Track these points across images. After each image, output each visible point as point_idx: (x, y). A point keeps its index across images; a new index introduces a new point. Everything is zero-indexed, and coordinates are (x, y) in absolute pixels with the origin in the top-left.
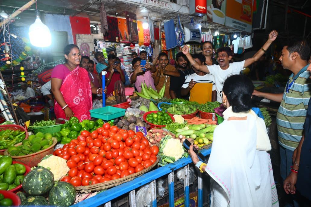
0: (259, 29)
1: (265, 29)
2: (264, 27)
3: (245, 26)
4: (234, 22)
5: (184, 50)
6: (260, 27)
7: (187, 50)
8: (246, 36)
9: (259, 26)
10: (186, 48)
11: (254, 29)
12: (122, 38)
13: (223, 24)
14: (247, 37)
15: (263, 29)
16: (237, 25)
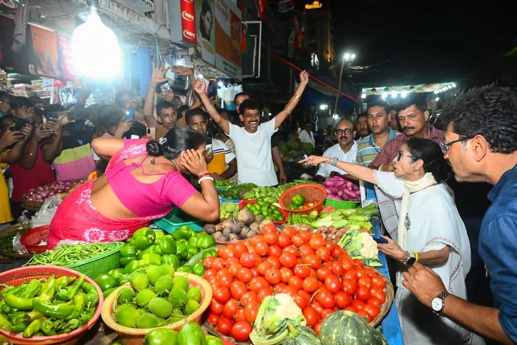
0: (250, 76)
1: (258, 78)
2: (258, 76)
3: (235, 69)
4: (225, 63)
5: (197, 87)
6: (253, 74)
7: (203, 87)
8: (236, 85)
9: (251, 73)
10: (201, 85)
11: (245, 76)
12: (41, 67)
13: (214, 64)
14: (236, 87)
15: (257, 77)
16: (228, 68)
